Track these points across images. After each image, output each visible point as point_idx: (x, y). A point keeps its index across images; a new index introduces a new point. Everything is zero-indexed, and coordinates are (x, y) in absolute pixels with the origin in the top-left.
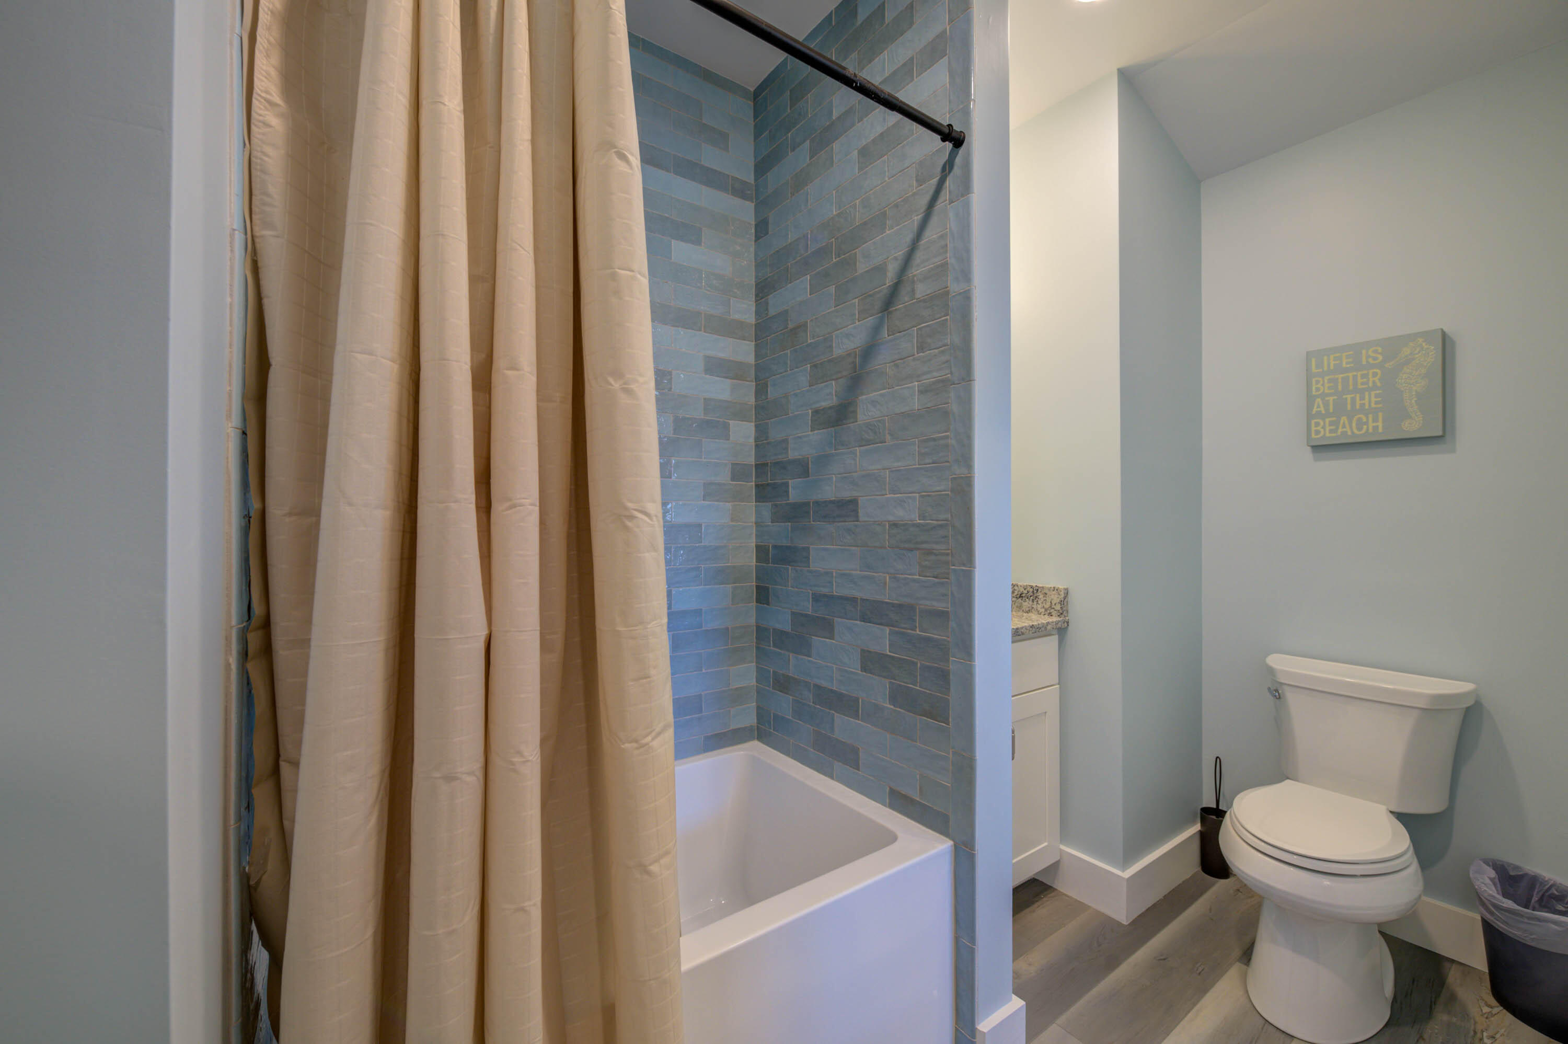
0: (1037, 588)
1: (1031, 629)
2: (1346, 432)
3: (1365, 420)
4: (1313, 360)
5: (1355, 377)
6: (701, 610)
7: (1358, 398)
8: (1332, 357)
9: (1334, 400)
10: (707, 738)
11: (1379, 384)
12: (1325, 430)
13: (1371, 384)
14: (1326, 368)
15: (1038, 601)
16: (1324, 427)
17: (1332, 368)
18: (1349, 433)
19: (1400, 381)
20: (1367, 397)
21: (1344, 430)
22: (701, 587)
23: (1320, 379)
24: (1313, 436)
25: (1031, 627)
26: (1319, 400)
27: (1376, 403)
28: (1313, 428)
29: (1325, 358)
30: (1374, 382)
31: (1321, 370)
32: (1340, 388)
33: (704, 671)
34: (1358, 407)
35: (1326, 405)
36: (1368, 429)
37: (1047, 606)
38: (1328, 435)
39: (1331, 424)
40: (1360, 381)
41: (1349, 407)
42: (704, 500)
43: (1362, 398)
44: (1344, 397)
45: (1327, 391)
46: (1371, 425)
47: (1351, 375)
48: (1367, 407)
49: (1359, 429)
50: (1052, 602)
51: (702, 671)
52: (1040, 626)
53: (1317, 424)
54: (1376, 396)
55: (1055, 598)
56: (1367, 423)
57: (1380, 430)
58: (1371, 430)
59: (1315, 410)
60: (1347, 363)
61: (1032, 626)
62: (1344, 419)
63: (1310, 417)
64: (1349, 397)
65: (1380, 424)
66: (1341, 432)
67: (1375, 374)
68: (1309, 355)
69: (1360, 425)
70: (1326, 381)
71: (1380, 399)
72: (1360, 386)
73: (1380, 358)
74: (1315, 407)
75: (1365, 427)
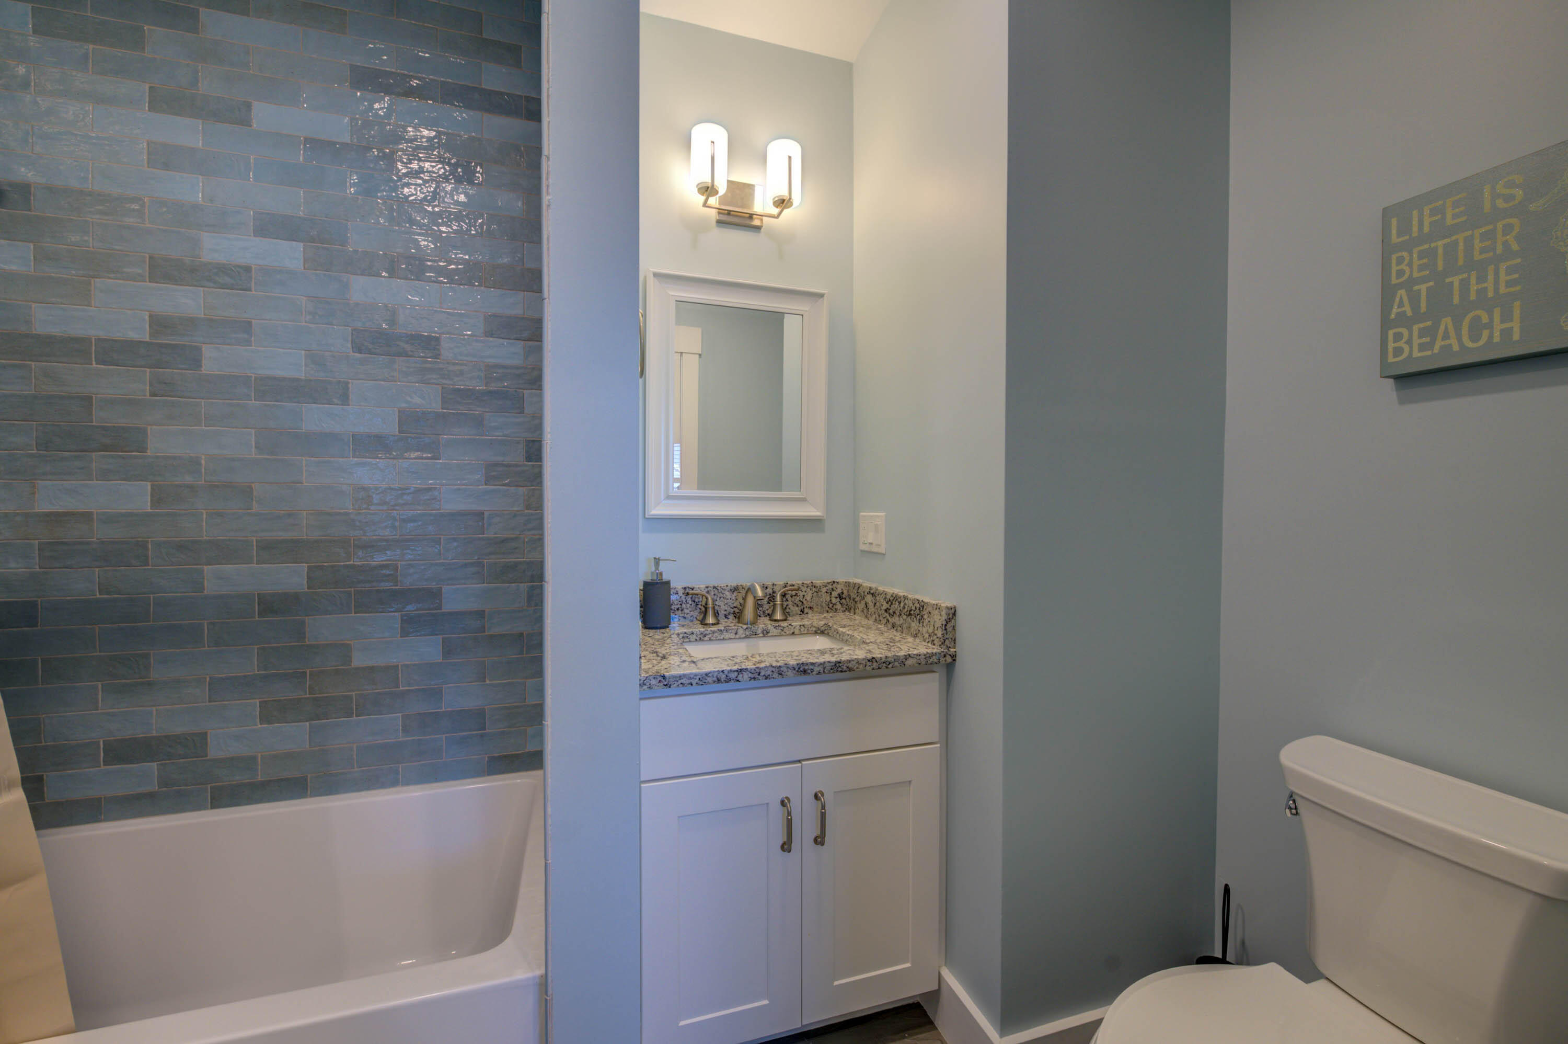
0: (923, 604)
1: (869, 663)
2: (1450, 345)
3: (1485, 319)
4: (1394, 222)
5: (1469, 241)
6: (484, 611)
7: (1473, 280)
8: (1427, 211)
9: (1428, 288)
10: (492, 759)
11: (1515, 247)
12: (1411, 348)
13: (1499, 249)
14: (1415, 234)
15: (923, 622)
16: (1409, 342)
17: (1426, 229)
18: (1456, 348)
19: (1559, 234)
20: (1491, 278)
21: (1447, 342)
22: (483, 585)
23: (1405, 254)
24: (1391, 359)
25: (869, 661)
26: (1402, 293)
27: (1509, 284)
28: (1391, 345)
29: (1415, 213)
30: (1506, 244)
31: (1407, 237)
32: (1440, 268)
33: (488, 682)
34: (1473, 297)
35: (1414, 299)
36: (1491, 337)
37: (931, 630)
38: (1416, 354)
39: (1422, 334)
40: (1477, 244)
41: (1456, 300)
42: (486, 484)
43: (1481, 279)
44: (1448, 280)
45: (1416, 275)
46: (1498, 326)
47: (1460, 237)
48: (1490, 294)
49: (1475, 337)
50: (935, 625)
51: (485, 681)
52: (889, 660)
53: (1398, 337)
54: (1509, 271)
55: (937, 621)
56: (1490, 326)
57: (1516, 337)
58: (1497, 339)
59: (1395, 310)
60: (1454, 216)
61: (872, 660)
62: (1447, 322)
63: (1386, 324)
64: (1456, 281)
65: (1516, 326)
66: (1441, 347)
67: (1508, 229)
68: (1387, 213)
69: (1476, 330)
70: (1415, 256)
71: (1516, 276)
72: (1477, 256)
73: (1519, 193)
74: (1395, 307)
75: (1485, 334)
